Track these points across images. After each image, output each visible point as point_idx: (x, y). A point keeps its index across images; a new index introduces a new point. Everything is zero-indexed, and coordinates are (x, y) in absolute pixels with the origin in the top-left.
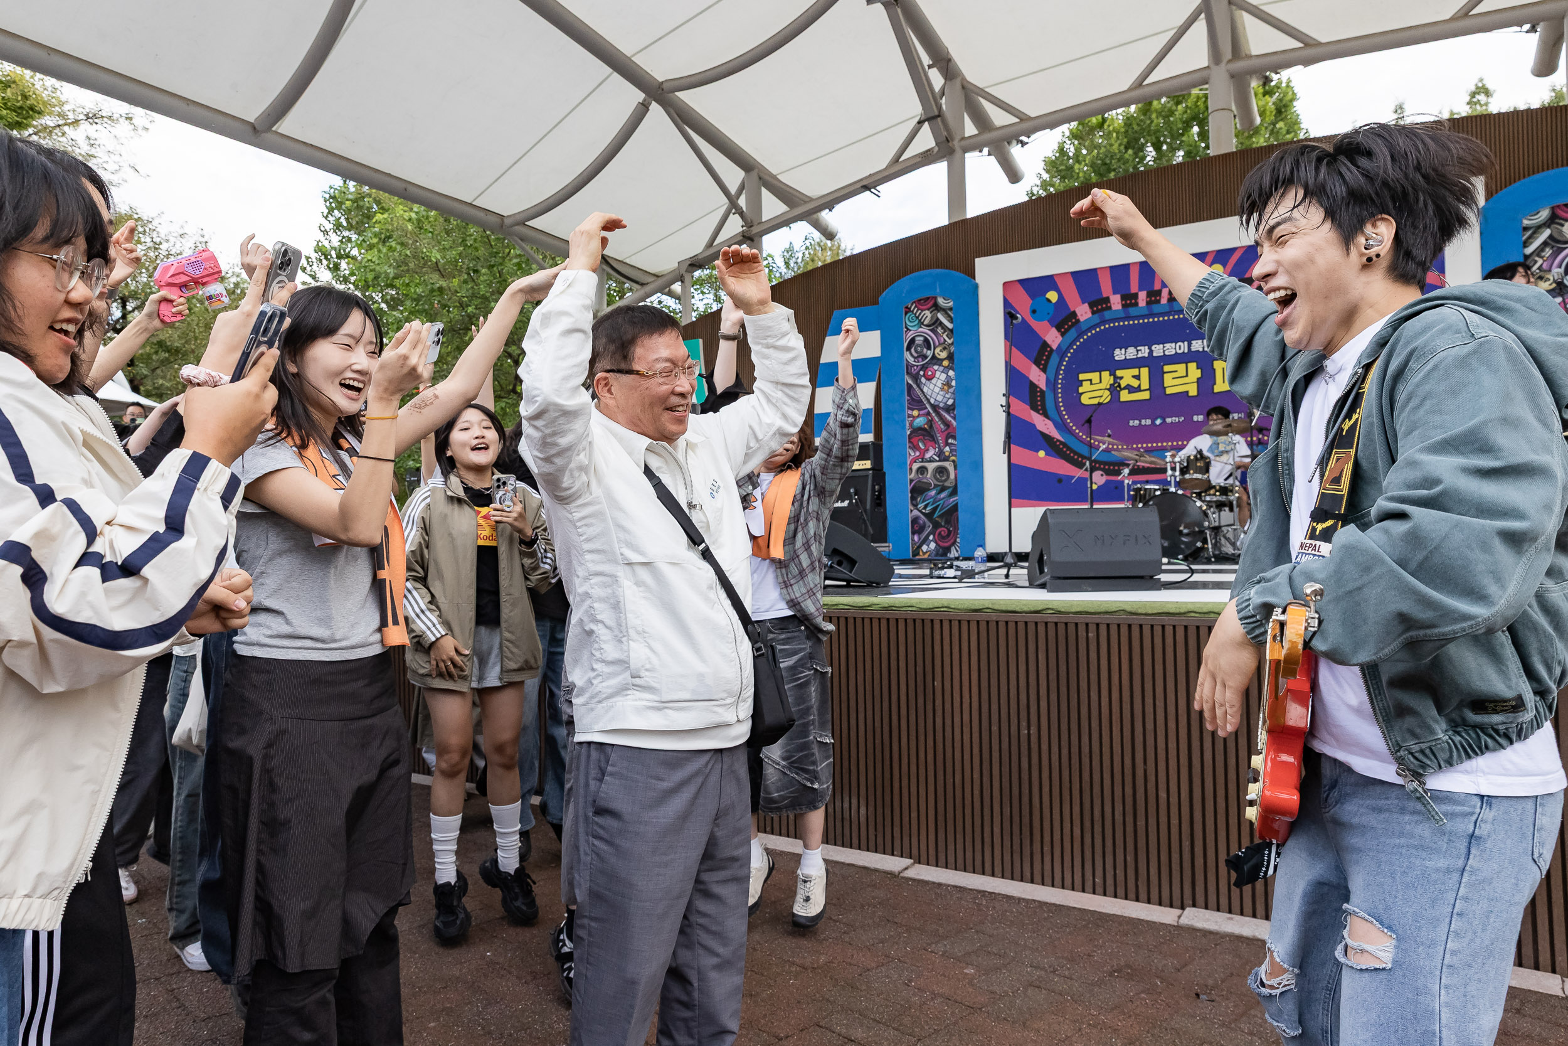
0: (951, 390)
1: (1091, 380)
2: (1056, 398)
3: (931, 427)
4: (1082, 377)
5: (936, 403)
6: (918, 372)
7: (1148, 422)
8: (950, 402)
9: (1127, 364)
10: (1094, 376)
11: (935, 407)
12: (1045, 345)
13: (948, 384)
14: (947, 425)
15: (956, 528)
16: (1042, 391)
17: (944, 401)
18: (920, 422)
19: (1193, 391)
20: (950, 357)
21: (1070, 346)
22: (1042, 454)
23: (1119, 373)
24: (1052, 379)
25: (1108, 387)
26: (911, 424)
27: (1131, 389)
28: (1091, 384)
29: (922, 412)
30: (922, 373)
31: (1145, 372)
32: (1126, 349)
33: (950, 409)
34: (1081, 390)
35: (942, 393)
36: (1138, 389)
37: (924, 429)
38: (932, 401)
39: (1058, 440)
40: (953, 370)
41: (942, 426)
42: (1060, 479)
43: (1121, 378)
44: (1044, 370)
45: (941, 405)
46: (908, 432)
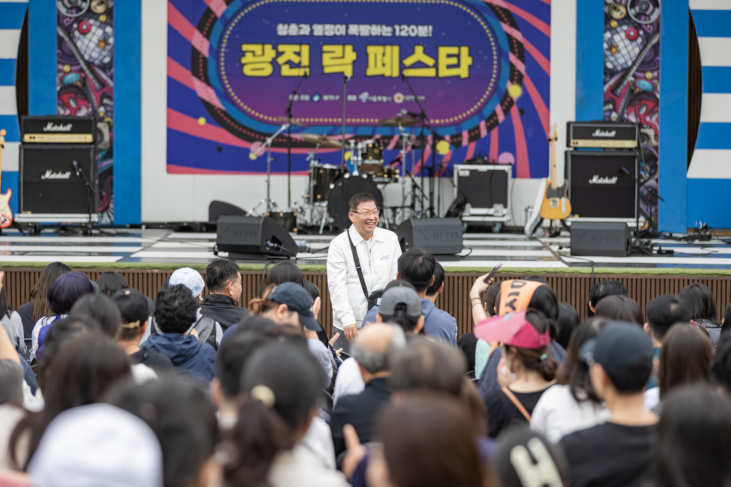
0: (108, 48)
1: (253, 52)
2: (218, 66)
3: (84, 84)
4: (245, 47)
5: (91, 60)
6: (71, 25)
7: (307, 98)
8: (107, 60)
9: (289, 40)
10: (257, 48)
11: (90, 64)
12: (209, 11)
13: (104, 40)
14: (103, 84)
15: (110, 193)
16: (205, 59)
17: (101, 58)
18: (72, 78)
19: (349, 72)
20: (109, 12)
21: (234, 16)
22: (202, 121)
23: (281, 48)
24: (215, 46)
25: (270, 60)
26: (61, 80)
27: (292, 64)
28: (254, 55)
29: (75, 68)
30: (75, 26)
31: (305, 49)
32: (289, 24)
33: (105, 67)
34: (244, 60)
35: (98, 50)
36: (298, 65)
37: (76, 87)
38: (86, 57)
39: (219, 109)
40: (112, 26)
41: (97, 85)
42: (220, 148)
43: (282, 53)
44: (207, 36)
45: (97, 62)
46: (58, 88)
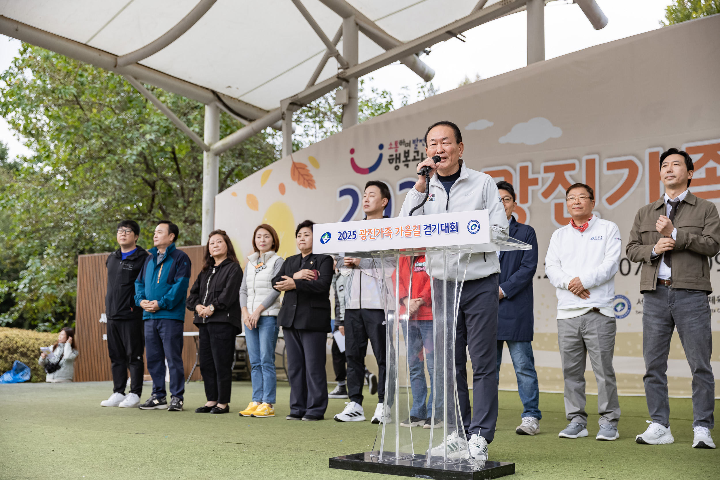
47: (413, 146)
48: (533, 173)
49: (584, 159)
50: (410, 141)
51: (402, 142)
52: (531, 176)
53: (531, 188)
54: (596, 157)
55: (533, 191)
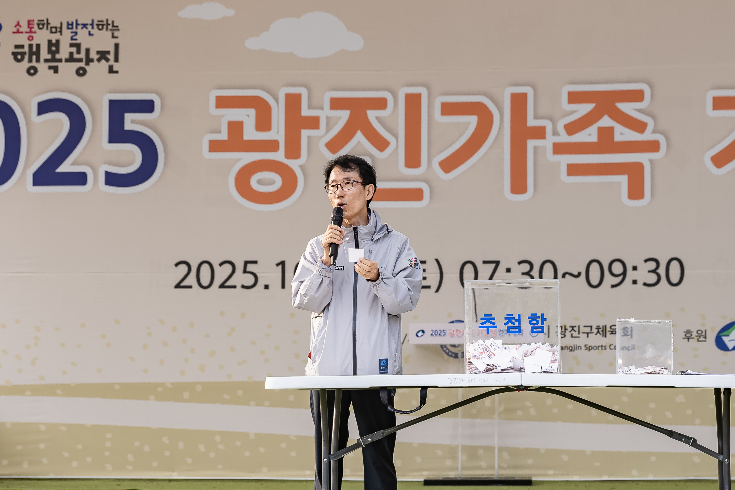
47: (67, 34)
48: (310, 107)
49: (402, 92)
50: (61, 24)
51: (43, 24)
52: (305, 112)
53: (305, 134)
54: (423, 91)
55: (309, 138)
